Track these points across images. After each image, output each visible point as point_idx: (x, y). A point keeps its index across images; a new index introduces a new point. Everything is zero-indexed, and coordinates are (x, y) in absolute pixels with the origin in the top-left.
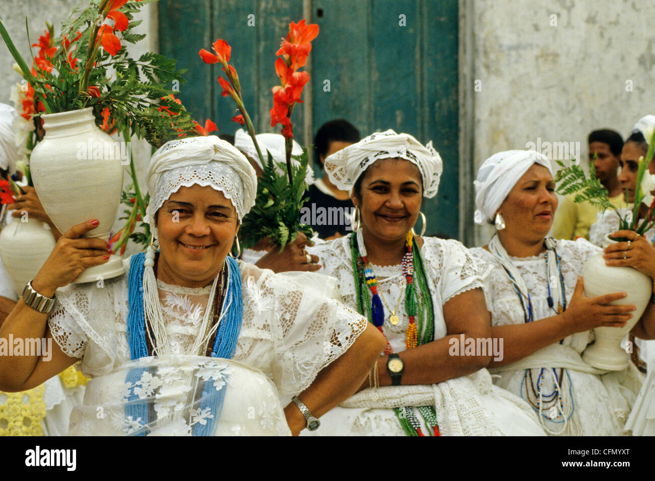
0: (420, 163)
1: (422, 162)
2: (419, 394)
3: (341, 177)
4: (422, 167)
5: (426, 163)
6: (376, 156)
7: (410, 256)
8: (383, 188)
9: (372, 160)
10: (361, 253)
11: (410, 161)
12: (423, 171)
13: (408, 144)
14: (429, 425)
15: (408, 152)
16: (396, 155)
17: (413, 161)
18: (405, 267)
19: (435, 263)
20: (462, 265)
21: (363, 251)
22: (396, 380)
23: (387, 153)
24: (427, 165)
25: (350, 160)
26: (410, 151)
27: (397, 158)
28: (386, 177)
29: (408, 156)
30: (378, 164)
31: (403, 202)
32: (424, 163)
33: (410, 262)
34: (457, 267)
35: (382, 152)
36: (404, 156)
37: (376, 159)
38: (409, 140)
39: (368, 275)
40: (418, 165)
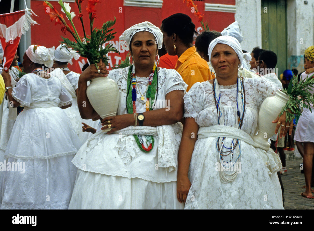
0: (154, 33)
1: (155, 32)
2: (149, 129)
3: (126, 45)
4: (155, 34)
5: (157, 33)
6: (135, 31)
7: (152, 74)
8: (139, 44)
9: (134, 33)
10: (133, 72)
11: (149, 32)
12: (156, 36)
13: (148, 25)
14: (148, 143)
15: (148, 29)
16: (144, 30)
17: (151, 32)
18: (150, 79)
19: (163, 78)
20: (175, 77)
21: (134, 72)
22: (141, 123)
23: (140, 29)
24: (158, 34)
25: (126, 35)
26: (149, 28)
27: (143, 31)
28: (140, 39)
29: (148, 30)
30: (136, 34)
31: (148, 49)
32: (156, 33)
33: (152, 76)
34: (173, 78)
35: (138, 29)
36: (147, 30)
37: (135, 32)
38: (148, 24)
39: (133, 80)
40: (153, 33)
